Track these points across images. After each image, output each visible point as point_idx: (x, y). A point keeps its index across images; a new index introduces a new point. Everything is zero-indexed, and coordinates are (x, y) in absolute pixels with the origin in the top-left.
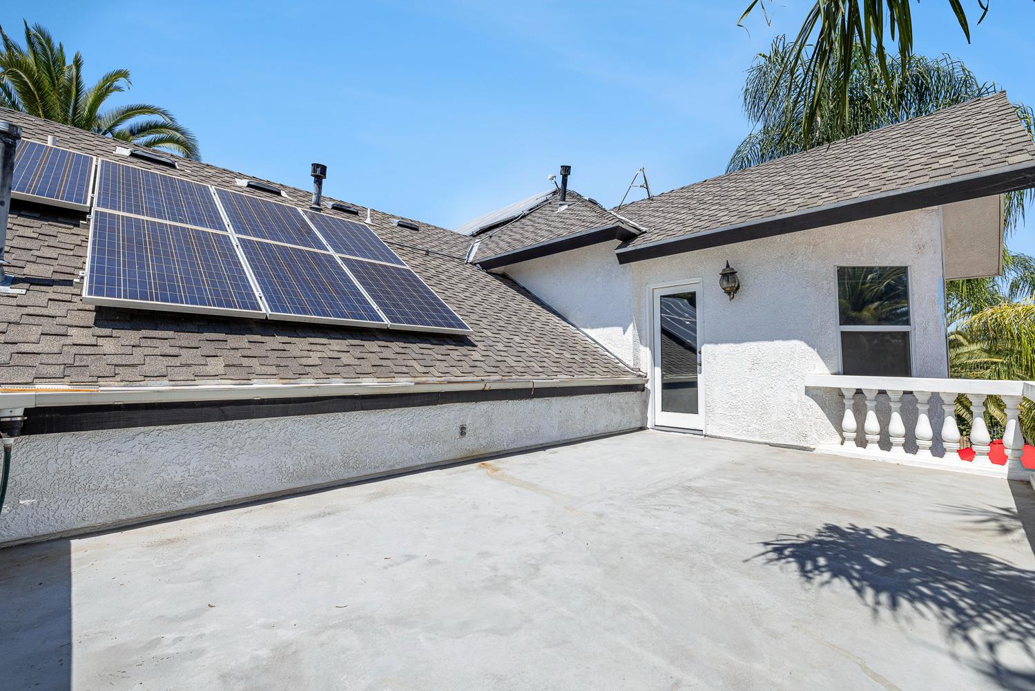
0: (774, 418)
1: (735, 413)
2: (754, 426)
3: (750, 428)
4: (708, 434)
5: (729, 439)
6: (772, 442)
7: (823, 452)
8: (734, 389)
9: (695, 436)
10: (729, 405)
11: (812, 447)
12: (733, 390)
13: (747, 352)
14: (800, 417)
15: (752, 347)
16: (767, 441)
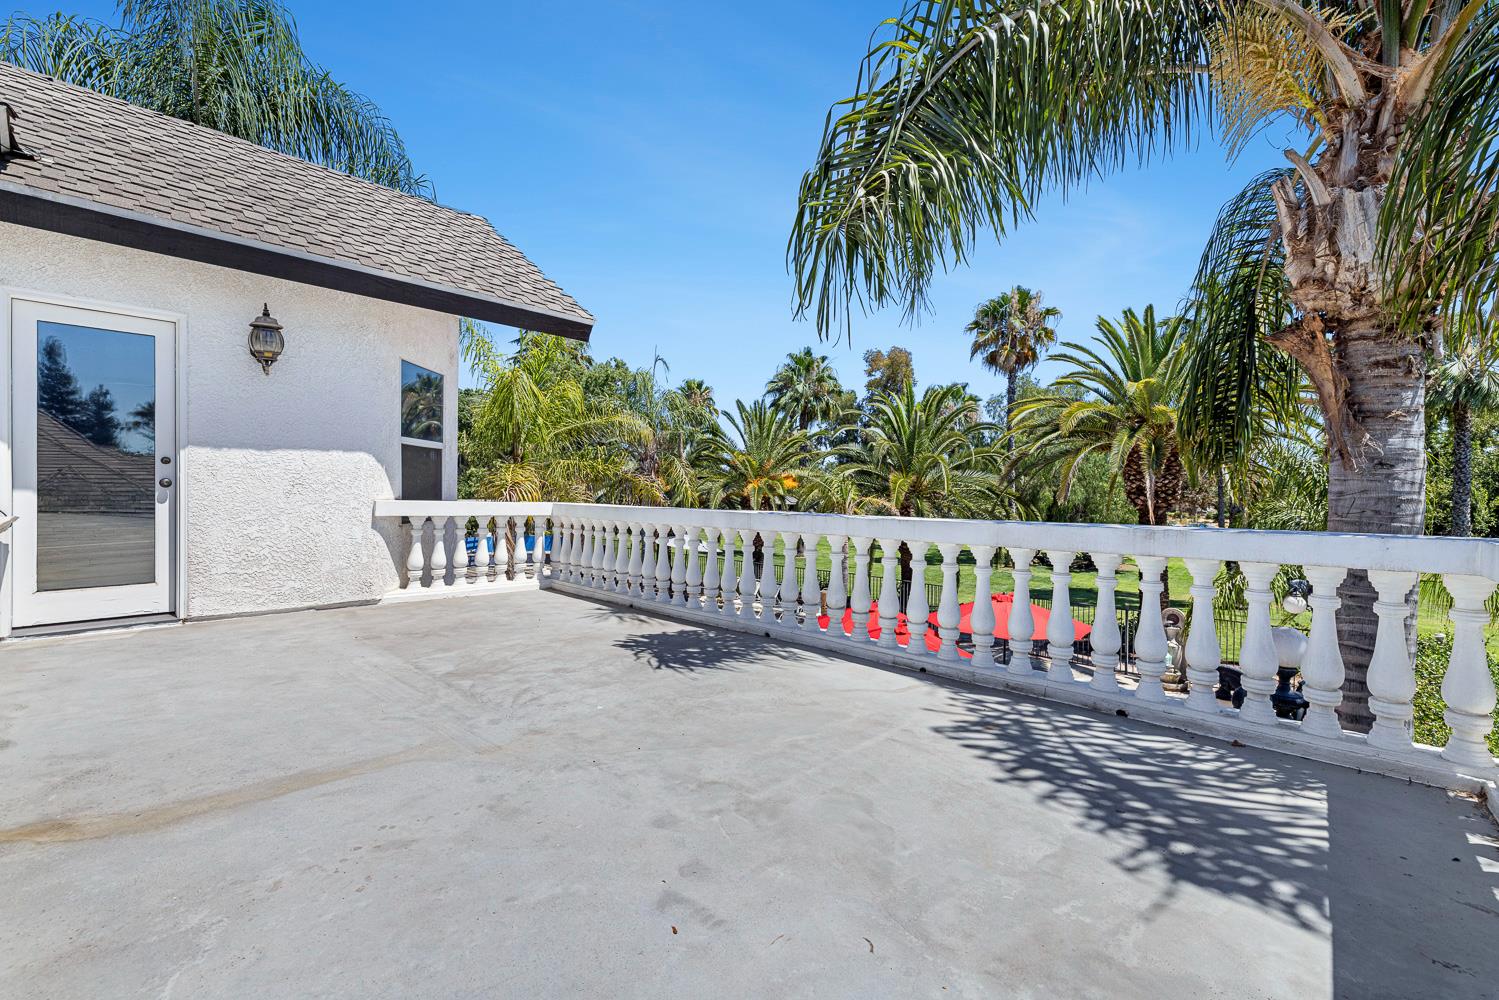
0: (326, 566)
1: (255, 569)
2: (292, 584)
3: (283, 590)
4: (194, 614)
5: (239, 615)
6: (320, 603)
7: (390, 602)
8: (256, 528)
9: (158, 626)
10: (243, 556)
11: (378, 598)
12: (253, 531)
13: (282, 465)
14: (365, 560)
15: (291, 457)
16: (312, 604)
